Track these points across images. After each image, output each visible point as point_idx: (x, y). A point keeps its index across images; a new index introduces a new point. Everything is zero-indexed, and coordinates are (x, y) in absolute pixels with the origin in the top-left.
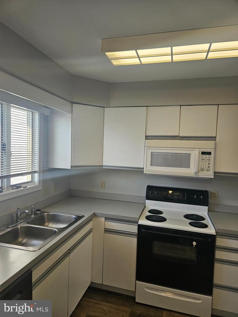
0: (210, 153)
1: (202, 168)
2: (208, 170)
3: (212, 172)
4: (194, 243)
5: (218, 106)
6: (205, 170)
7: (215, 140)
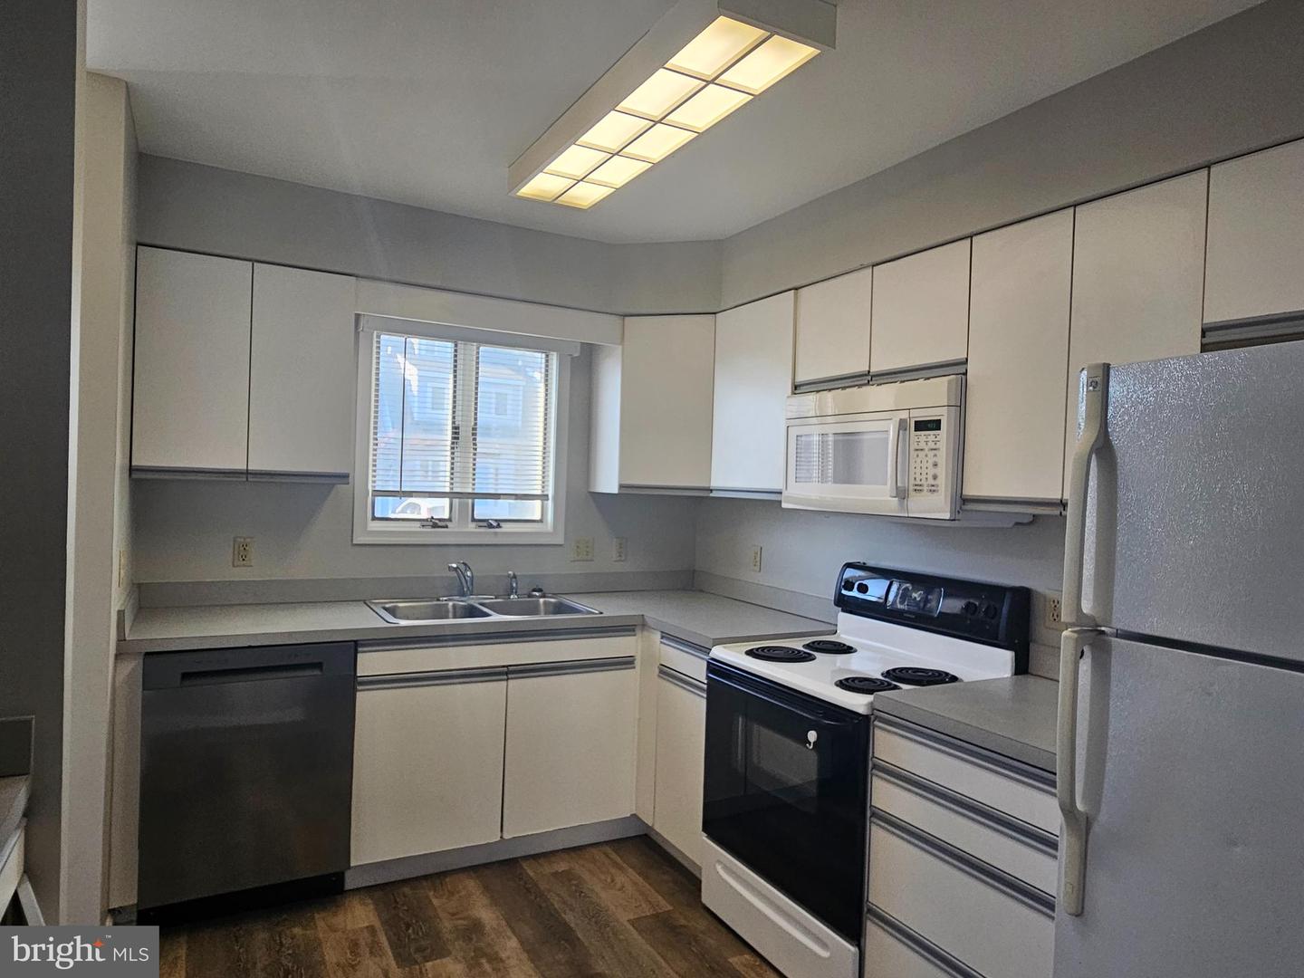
0: (936, 425)
1: (919, 482)
2: (933, 490)
3: (942, 497)
4: (812, 736)
5: (972, 241)
6: (925, 488)
7: (966, 374)
